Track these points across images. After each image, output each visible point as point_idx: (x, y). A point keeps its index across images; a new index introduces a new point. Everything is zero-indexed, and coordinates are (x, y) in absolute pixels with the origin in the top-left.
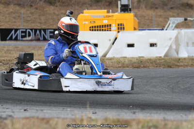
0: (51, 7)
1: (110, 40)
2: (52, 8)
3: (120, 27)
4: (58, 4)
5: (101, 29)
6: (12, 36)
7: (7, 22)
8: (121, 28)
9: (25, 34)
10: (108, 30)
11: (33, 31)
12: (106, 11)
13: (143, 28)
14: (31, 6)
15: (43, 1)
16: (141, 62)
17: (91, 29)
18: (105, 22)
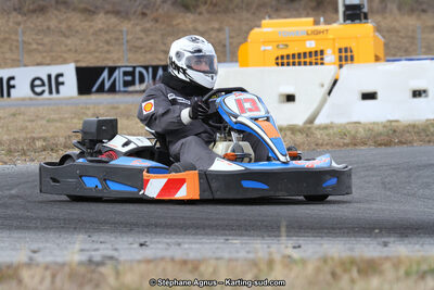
0: (188, 15)
1: (323, 86)
2: (190, 17)
3: (343, 54)
4: (203, 9)
5: (302, 60)
6: (103, 83)
7: (90, 52)
8: (346, 57)
9: (132, 77)
10: (316, 64)
11: (150, 70)
12: (311, 20)
13: (394, 55)
14: (144, 14)
15: (169, 2)
16: (395, 131)
17: (280, 61)
18: (311, 45)
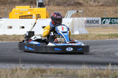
1: (32, 24)
3: (38, 16)
10: (30, 18)
17: (20, 17)
18: (29, 13)
